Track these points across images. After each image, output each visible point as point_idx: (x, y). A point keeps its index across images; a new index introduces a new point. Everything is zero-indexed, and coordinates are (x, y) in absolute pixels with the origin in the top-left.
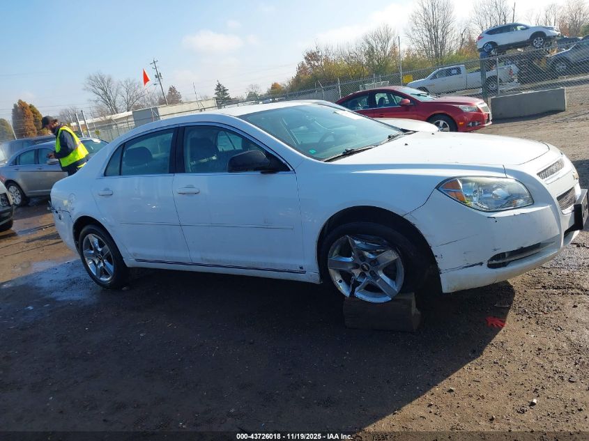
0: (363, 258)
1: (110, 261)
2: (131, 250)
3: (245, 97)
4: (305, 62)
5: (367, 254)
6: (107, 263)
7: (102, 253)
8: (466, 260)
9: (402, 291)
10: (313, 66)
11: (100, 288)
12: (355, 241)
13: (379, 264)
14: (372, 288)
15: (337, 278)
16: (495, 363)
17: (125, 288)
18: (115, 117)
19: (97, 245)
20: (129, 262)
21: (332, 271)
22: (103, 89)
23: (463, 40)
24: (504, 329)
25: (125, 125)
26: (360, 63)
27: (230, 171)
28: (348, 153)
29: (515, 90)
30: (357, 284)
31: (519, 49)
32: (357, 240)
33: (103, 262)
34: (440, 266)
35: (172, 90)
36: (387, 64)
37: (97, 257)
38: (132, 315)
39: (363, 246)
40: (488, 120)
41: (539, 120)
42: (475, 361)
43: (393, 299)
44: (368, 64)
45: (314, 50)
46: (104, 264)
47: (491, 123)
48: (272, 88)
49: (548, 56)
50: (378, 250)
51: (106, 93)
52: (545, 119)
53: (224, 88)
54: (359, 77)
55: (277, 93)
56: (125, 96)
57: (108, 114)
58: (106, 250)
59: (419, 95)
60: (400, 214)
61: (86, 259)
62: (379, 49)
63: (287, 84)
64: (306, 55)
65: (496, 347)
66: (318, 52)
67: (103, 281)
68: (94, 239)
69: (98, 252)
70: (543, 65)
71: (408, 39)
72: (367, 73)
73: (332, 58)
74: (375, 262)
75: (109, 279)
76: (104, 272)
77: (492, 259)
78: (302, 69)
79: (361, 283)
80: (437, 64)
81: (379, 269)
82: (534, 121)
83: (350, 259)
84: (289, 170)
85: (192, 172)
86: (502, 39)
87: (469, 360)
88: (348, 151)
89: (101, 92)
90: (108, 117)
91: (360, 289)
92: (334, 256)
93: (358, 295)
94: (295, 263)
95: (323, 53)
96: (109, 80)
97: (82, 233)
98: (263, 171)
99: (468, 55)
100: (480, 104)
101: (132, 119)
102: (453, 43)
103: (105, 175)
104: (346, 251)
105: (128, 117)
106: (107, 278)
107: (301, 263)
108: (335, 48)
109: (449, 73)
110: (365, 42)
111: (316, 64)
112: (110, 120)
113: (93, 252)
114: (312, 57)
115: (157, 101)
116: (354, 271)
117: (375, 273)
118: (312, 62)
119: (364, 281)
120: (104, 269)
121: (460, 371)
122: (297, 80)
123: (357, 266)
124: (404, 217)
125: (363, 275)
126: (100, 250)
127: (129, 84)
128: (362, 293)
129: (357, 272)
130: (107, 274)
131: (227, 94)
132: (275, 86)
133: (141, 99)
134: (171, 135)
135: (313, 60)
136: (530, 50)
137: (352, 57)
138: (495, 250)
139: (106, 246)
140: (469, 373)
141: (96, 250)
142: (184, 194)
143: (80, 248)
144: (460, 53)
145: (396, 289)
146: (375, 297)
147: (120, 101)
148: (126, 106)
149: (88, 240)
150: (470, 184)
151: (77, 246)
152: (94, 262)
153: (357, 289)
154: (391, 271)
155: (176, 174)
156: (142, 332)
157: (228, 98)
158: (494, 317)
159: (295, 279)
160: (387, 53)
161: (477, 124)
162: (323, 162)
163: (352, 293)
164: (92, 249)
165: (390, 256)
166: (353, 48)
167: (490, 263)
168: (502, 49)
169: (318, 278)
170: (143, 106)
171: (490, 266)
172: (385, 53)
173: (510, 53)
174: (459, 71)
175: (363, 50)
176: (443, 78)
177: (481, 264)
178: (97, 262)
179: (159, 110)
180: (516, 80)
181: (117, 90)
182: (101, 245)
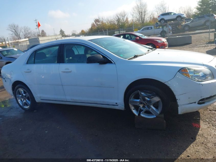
0: (144, 100)
1: (29, 100)
2: (39, 95)
3: (71, 35)
4: (94, 23)
5: (147, 98)
6: (27, 101)
7: (25, 96)
8: (189, 101)
9: (161, 113)
10: (97, 24)
11: (23, 111)
12: (142, 93)
13: (151, 103)
14: (148, 112)
15: (132, 108)
16: (202, 143)
17: (35, 111)
18: (20, 41)
19: (23, 93)
20: (38, 100)
21: (130, 105)
22: (15, 30)
23: (151, 17)
24: (201, 128)
25: (25, 44)
26: (115, 24)
27: (88, 63)
28: (136, 57)
29: (171, 36)
30: (141, 111)
31: (172, 22)
32: (143, 92)
33: (26, 100)
34: (179, 104)
35: (43, 31)
36: (124, 25)
37: (23, 98)
38: (40, 123)
39: (145, 95)
40: (167, 46)
41: (184, 47)
42: (194, 143)
43: (157, 117)
44: (117, 24)
45: (98, 18)
46: (26, 101)
47: (168, 47)
48: (81, 32)
49: (182, 24)
50: (152, 97)
51: (16, 31)
52: (185, 46)
53: (63, 31)
54: (114, 29)
55: (83, 33)
56: (24, 33)
57: (17, 39)
58: (27, 95)
59: (142, 36)
60: (163, 82)
61: (18, 99)
62: (122, 19)
63: (87, 31)
64: (95, 20)
65: (201, 136)
66: (99, 19)
67: (25, 108)
68: (22, 90)
69: (23, 96)
70: (180, 27)
71: (132, 16)
72: (117, 28)
73: (104, 22)
74: (149, 102)
75: (28, 107)
76: (26, 104)
77: (200, 101)
78: (93, 25)
79: (143, 110)
80: (142, 26)
81: (151, 105)
82: (182, 47)
83: (138, 100)
84: (112, 63)
85: (67, 63)
86: (166, 18)
87: (192, 142)
88: (136, 56)
89: (14, 31)
90: (17, 41)
91: (143, 113)
92: (132, 99)
93: (142, 115)
94: (113, 101)
95: (101, 20)
96: (17, 26)
97: (16, 88)
98: (100, 63)
99: (153, 23)
100: (164, 40)
101: (28, 42)
102: (147, 18)
103: (27, 63)
104: (137, 97)
105: (26, 41)
106: (27, 106)
107: (116, 102)
108: (105, 18)
109: (148, 29)
110: (116, 16)
111: (99, 24)
112: (18, 42)
113: (21, 96)
114: (97, 21)
115: (36, 35)
116: (140, 105)
117: (149, 106)
118: (97, 23)
119: (145, 110)
120: (26, 103)
121: (190, 147)
122: (91, 29)
123: (141, 103)
124: (165, 83)
125: (144, 107)
126: (24, 95)
127: (25, 28)
128: (143, 114)
129: (141, 106)
130: (27, 105)
131: (64, 33)
132: (82, 31)
133: (30, 34)
134: (57, 47)
135: (97, 22)
136: (175, 22)
137: (112, 22)
138: (201, 97)
139: (27, 94)
140: (194, 148)
141: (22, 95)
142: (64, 72)
143: (15, 94)
144: (150, 22)
145: (158, 113)
146: (149, 116)
147: (21, 34)
148: (24, 37)
149: (19, 91)
150: (191, 70)
151: (14, 93)
152: (21, 100)
153: (141, 113)
154: (156, 105)
155: (60, 64)
156: (46, 131)
157: (65, 35)
158: (195, 123)
159: (113, 108)
160: (125, 21)
161: (163, 47)
162: (127, 60)
163: (139, 114)
164: (20, 95)
165: (157, 99)
166: (112, 18)
167: (199, 102)
168: (166, 21)
169: (124, 108)
170: (31, 37)
171: (199, 103)
172: (124, 21)
173: (169, 23)
174: (151, 28)
175: (116, 19)
176: (146, 31)
177: (195, 103)
178: (23, 100)
179: (39, 38)
180: (171, 32)
181: (20, 31)
182: (25, 93)
